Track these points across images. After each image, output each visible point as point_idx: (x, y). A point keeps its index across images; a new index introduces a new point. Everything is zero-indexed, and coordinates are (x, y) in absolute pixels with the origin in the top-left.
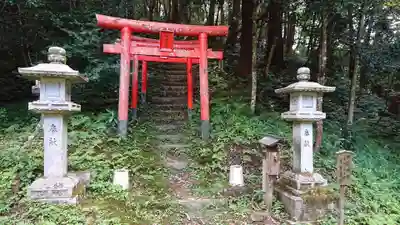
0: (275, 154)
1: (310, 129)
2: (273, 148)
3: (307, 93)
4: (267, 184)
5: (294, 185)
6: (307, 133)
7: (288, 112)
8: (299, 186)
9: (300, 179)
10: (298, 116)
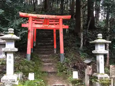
0: (90, 66)
1: (103, 57)
2: (89, 64)
3: (101, 44)
4: (87, 78)
5: (97, 78)
6: (102, 58)
7: (95, 51)
8: (99, 78)
9: (99, 76)
10: (98, 52)
